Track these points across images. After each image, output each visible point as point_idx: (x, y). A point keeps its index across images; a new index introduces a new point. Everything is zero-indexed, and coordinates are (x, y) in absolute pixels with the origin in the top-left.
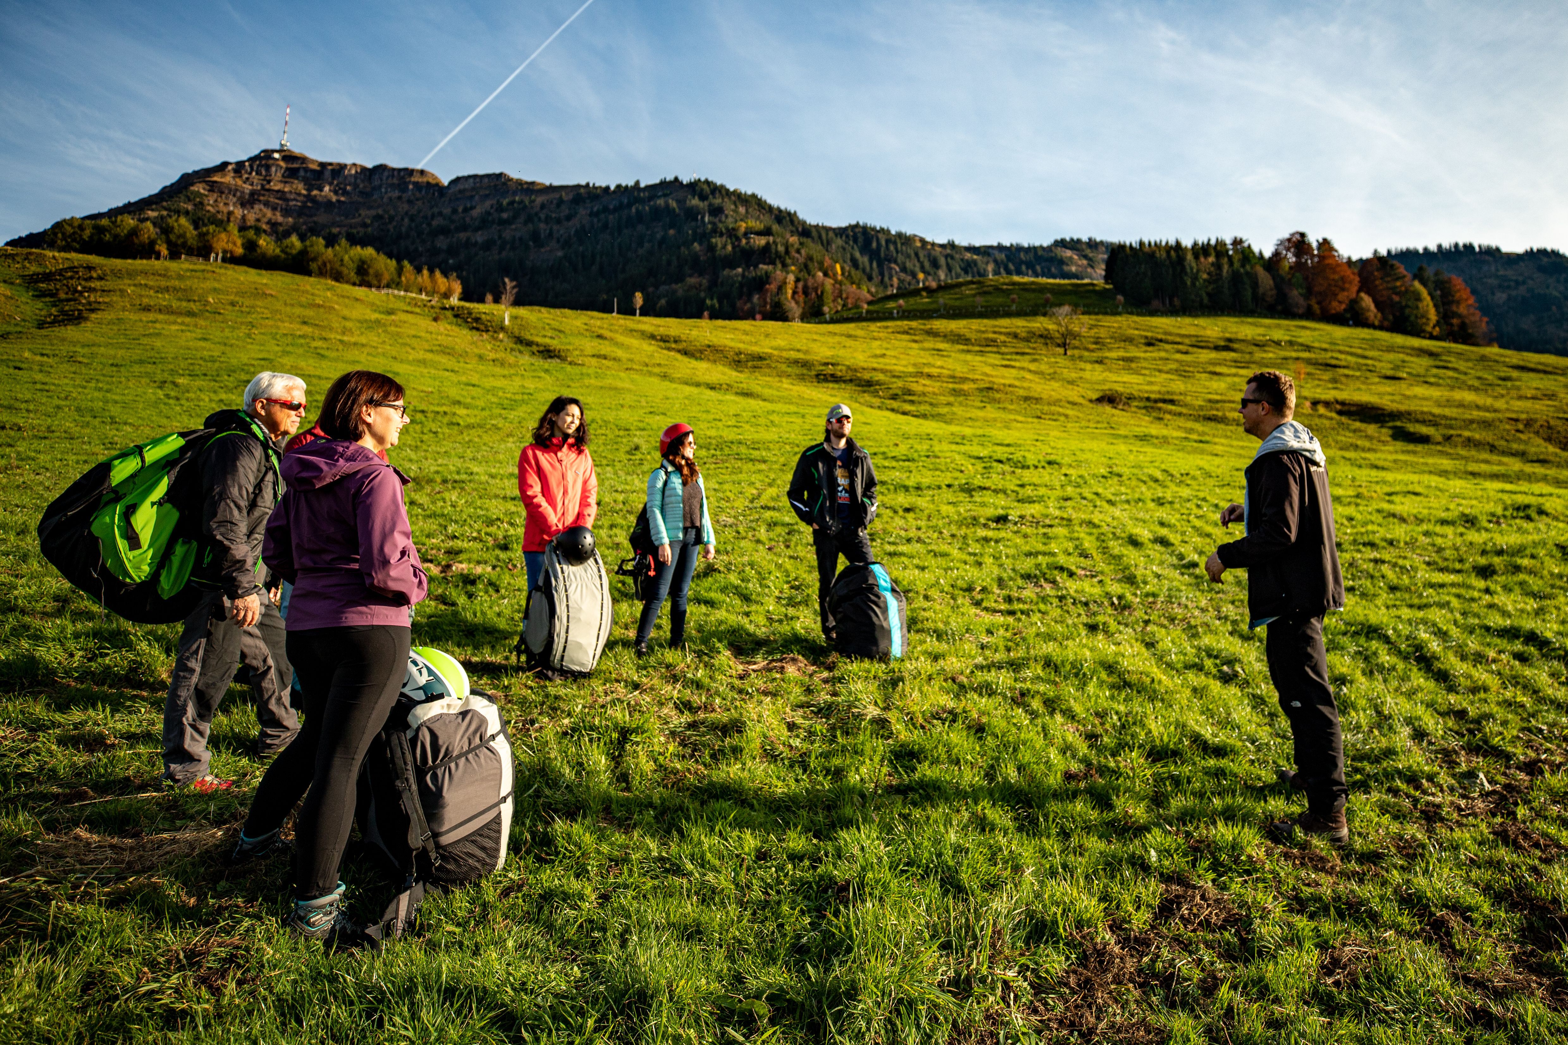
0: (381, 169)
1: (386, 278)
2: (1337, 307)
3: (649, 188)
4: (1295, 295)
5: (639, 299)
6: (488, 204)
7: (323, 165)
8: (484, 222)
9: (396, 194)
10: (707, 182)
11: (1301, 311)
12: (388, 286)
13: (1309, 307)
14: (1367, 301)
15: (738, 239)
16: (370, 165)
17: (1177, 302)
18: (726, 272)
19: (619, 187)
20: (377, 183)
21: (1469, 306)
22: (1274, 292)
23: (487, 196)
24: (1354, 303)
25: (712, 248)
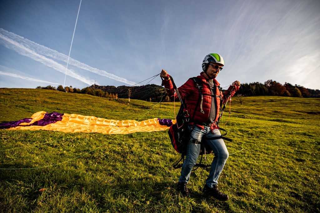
0: (108, 86)
1: (102, 95)
2: (282, 93)
3: (145, 86)
4: (273, 91)
5: (151, 99)
6: (122, 90)
7: (100, 86)
8: (122, 92)
9: (110, 90)
10: (153, 84)
11: (275, 94)
12: (103, 97)
13: (276, 94)
14: (288, 92)
15: (159, 92)
16: (106, 86)
17: (250, 94)
18: (158, 97)
19: (141, 86)
20: (107, 88)
21: (306, 92)
22: (268, 91)
23: (122, 89)
24: (285, 92)
25: (156, 93)
